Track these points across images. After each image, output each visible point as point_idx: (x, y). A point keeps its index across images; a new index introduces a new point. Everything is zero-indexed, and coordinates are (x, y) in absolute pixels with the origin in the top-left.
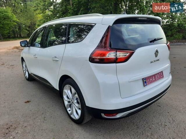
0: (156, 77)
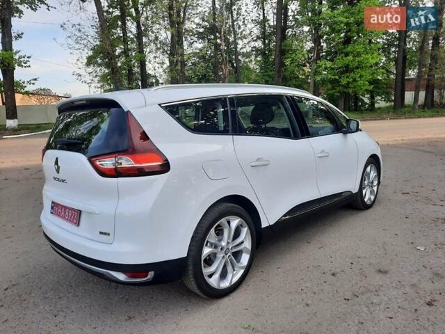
0: (67, 213)
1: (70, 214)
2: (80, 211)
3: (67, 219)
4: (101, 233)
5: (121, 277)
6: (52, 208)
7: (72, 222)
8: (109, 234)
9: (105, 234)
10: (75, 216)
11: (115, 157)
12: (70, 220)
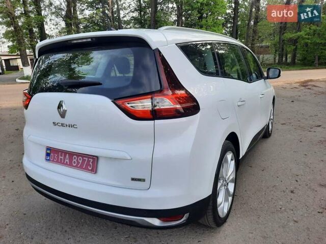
0: (75, 160)
1: (81, 161)
2: (97, 157)
3: (76, 167)
4: (133, 179)
5: (156, 222)
6: (48, 155)
7: (86, 169)
8: (144, 180)
9: (139, 180)
10: (89, 163)
11: (152, 98)
12: (80, 167)
